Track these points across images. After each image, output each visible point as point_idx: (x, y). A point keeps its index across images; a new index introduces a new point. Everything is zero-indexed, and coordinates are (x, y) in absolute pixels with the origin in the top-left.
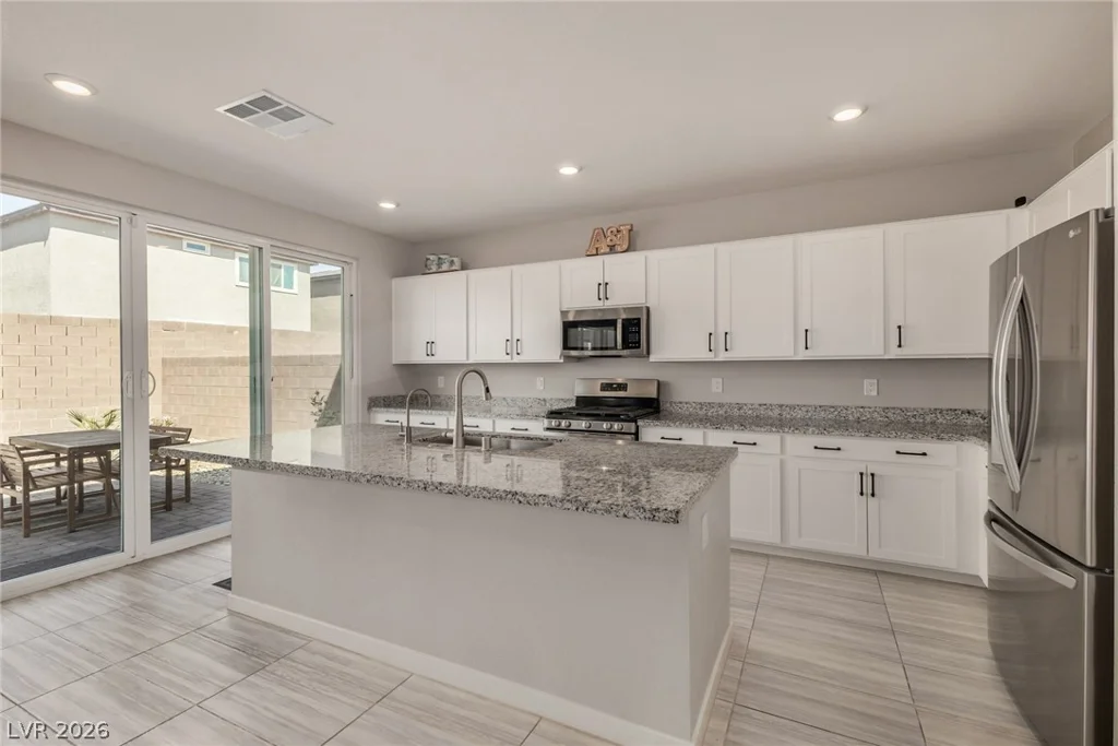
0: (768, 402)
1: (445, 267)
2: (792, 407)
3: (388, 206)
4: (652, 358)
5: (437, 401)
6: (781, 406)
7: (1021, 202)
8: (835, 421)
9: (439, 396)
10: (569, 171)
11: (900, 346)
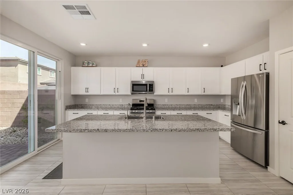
0: (177, 104)
1: (91, 65)
2: (182, 105)
3: (83, 44)
4: (155, 94)
5: (86, 106)
6: (180, 105)
7: (222, 66)
8: (190, 108)
9: (86, 105)
10: (145, 45)
11: (204, 92)
